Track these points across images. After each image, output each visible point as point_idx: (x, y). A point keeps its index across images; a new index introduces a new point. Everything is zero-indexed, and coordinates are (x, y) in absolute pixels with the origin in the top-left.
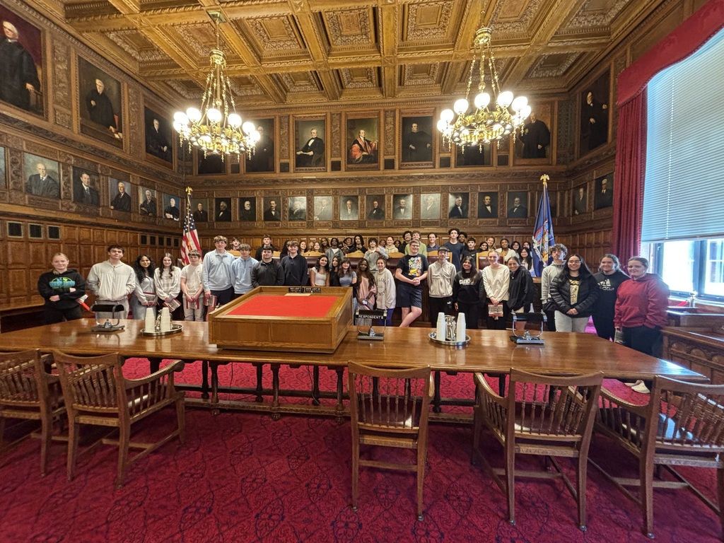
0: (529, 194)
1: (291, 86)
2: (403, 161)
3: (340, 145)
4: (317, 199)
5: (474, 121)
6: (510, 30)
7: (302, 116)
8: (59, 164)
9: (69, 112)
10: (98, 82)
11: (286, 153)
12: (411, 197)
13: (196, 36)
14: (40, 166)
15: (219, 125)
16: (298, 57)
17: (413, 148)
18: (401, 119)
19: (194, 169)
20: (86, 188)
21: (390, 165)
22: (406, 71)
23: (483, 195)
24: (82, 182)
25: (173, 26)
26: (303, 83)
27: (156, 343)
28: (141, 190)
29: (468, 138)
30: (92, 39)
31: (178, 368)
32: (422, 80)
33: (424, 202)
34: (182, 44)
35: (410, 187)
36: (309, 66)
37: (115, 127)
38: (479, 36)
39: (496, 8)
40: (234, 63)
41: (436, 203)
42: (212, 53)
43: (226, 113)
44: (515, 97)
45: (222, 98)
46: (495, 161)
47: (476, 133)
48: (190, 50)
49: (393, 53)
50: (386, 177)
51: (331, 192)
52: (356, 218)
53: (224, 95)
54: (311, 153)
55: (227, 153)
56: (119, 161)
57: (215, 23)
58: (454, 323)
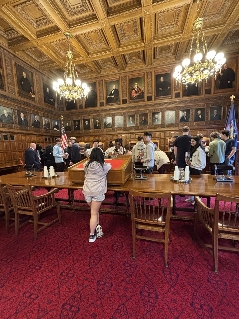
0: (222, 108)
1: (103, 65)
2: (156, 96)
3: (126, 91)
4: (116, 118)
5: (193, 70)
6: (213, 19)
7: (108, 79)
8: (12, 110)
9: (14, 87)
10: (24, 73)
11: (102, 97)
12: (160, 114)
13: (61, 47)
14: (5, 111)
15: (72, 86)
16: (105, 51)
17: (161, 89)
18: (155, 76)
19: (64, 108)
20: (22, 119)
21: (150, 98)
22: (157, 50)
23: (197, 110)
24: (21, 116)
25: (51, 43)
26: (108, 63)
27: (49, 181)
28: (43, 118)
29: (190, 80)
30: (19, 54)
31: (56, 192)
32: (165, 54)
33: (167, 115)
34: (55, 52)
35: (160, 109)
36: (110, 54)
37: (32, 92)
38: (196, 23)
39: (205, 7)
40: (77, 57)
41: (173, 115)
42: (67, 53)
43: (74, 80)
44: (217, 53)
45: (72, 73)
46: (204, 92)
47: (194, 77)
48: (59, 53)
49: (151, 41)
50: (148, 105)
51: (123, 114)
52: (134, 125)
53: (73, 72)
54: (113, 96)
55: (76, 99)
56: (34, 107)
57: (68, 38)
58: (183, 171)
